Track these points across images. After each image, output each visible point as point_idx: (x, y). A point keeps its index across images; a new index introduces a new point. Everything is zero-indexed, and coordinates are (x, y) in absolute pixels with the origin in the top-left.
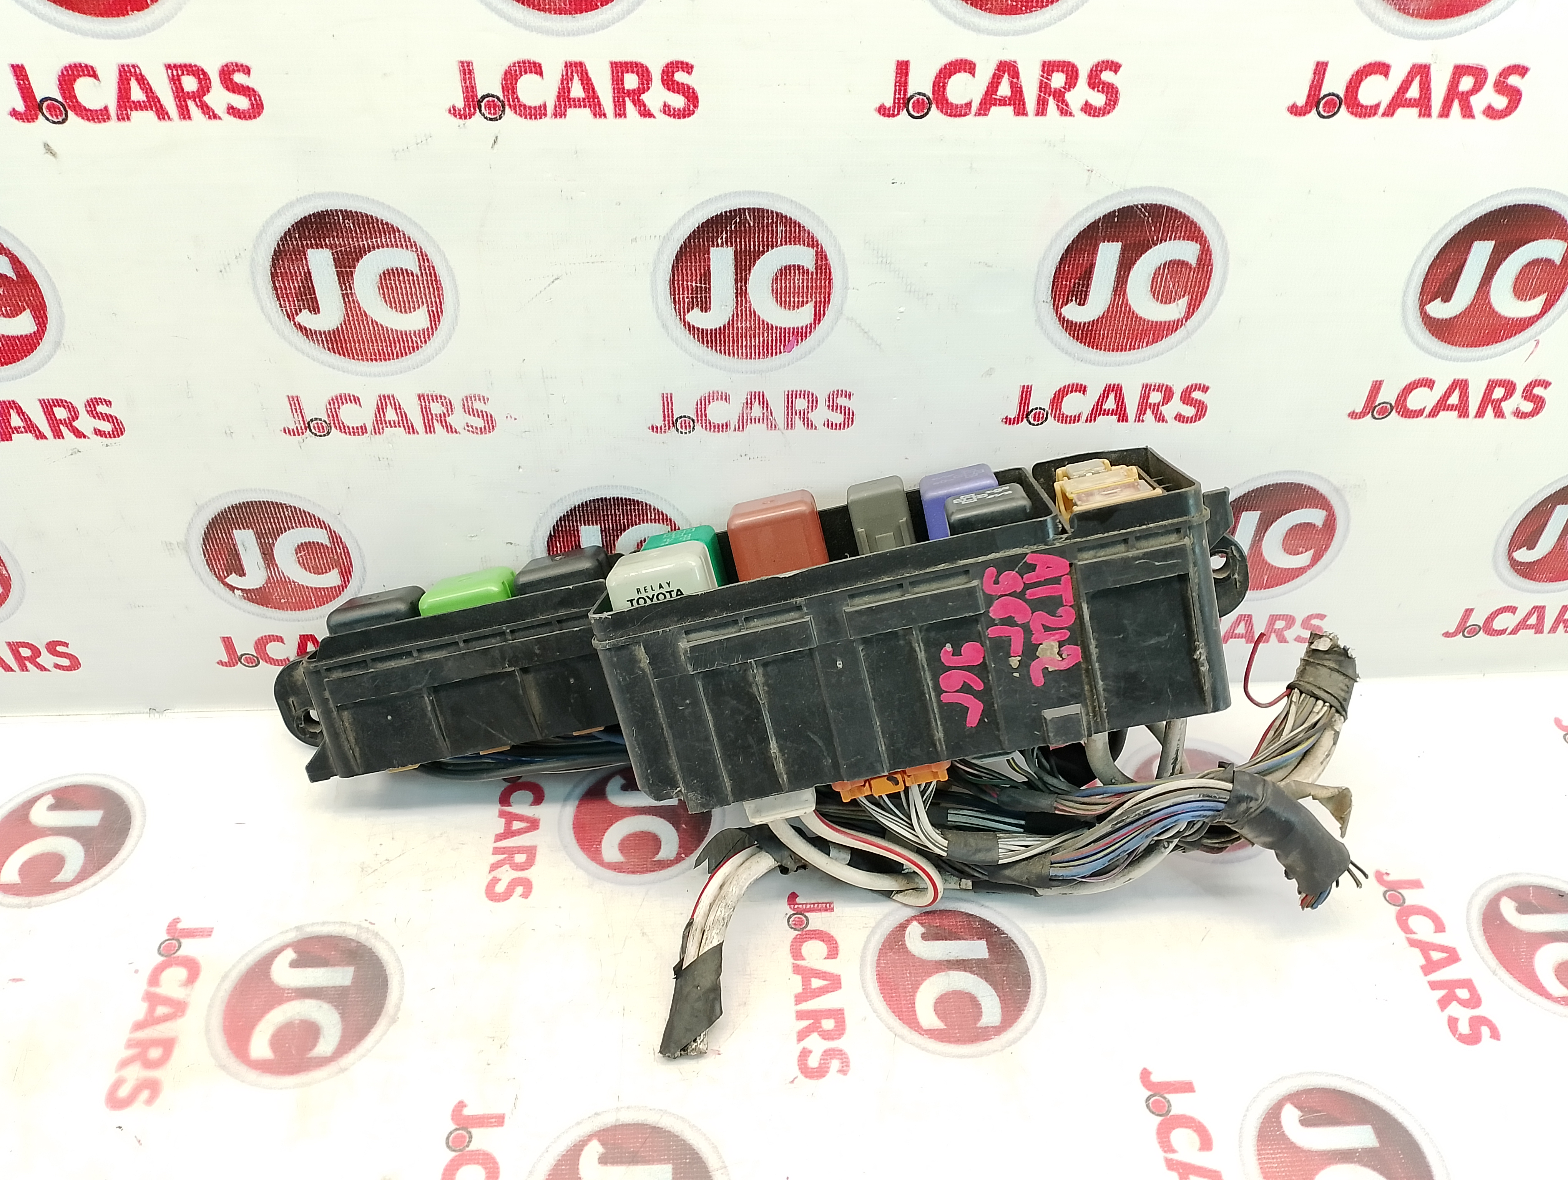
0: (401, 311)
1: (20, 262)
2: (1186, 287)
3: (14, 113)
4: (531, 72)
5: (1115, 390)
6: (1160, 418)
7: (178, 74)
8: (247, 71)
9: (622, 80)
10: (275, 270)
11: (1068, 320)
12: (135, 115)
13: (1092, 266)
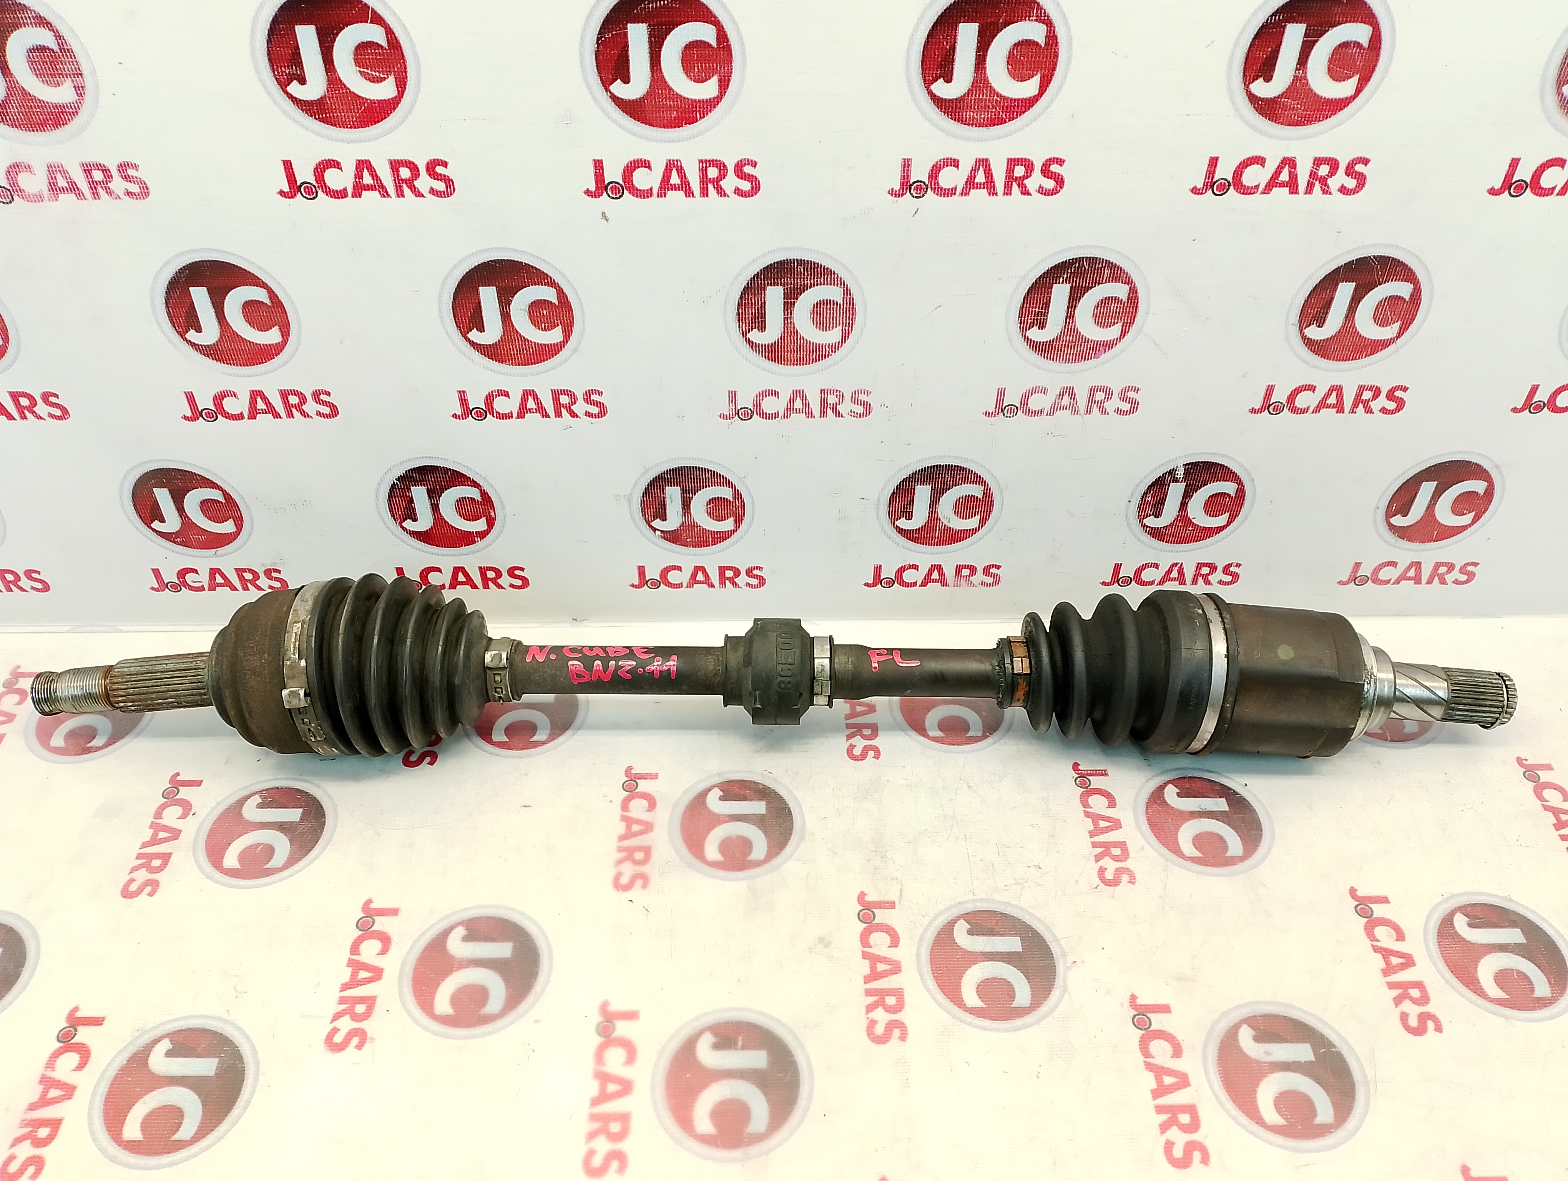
0: (823, 330)
1: (563, 293)
2: (1400, 315)
3: (588, 192)
4: (951, 166)
5: (1338, 390)
6: (1369, 411)
7: (706, 167)
8: (754, 164)
9: (1013, 171)
10: (742, 301)
11: (1308, 338)
12: (670, 193)
13: (1332, 299)
